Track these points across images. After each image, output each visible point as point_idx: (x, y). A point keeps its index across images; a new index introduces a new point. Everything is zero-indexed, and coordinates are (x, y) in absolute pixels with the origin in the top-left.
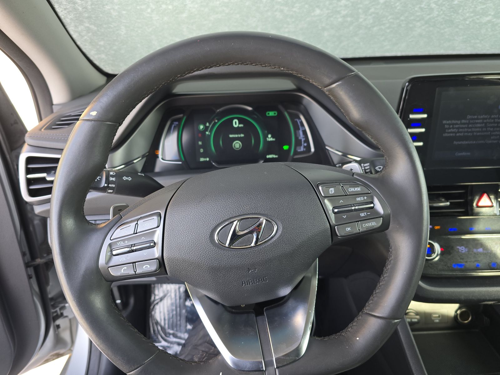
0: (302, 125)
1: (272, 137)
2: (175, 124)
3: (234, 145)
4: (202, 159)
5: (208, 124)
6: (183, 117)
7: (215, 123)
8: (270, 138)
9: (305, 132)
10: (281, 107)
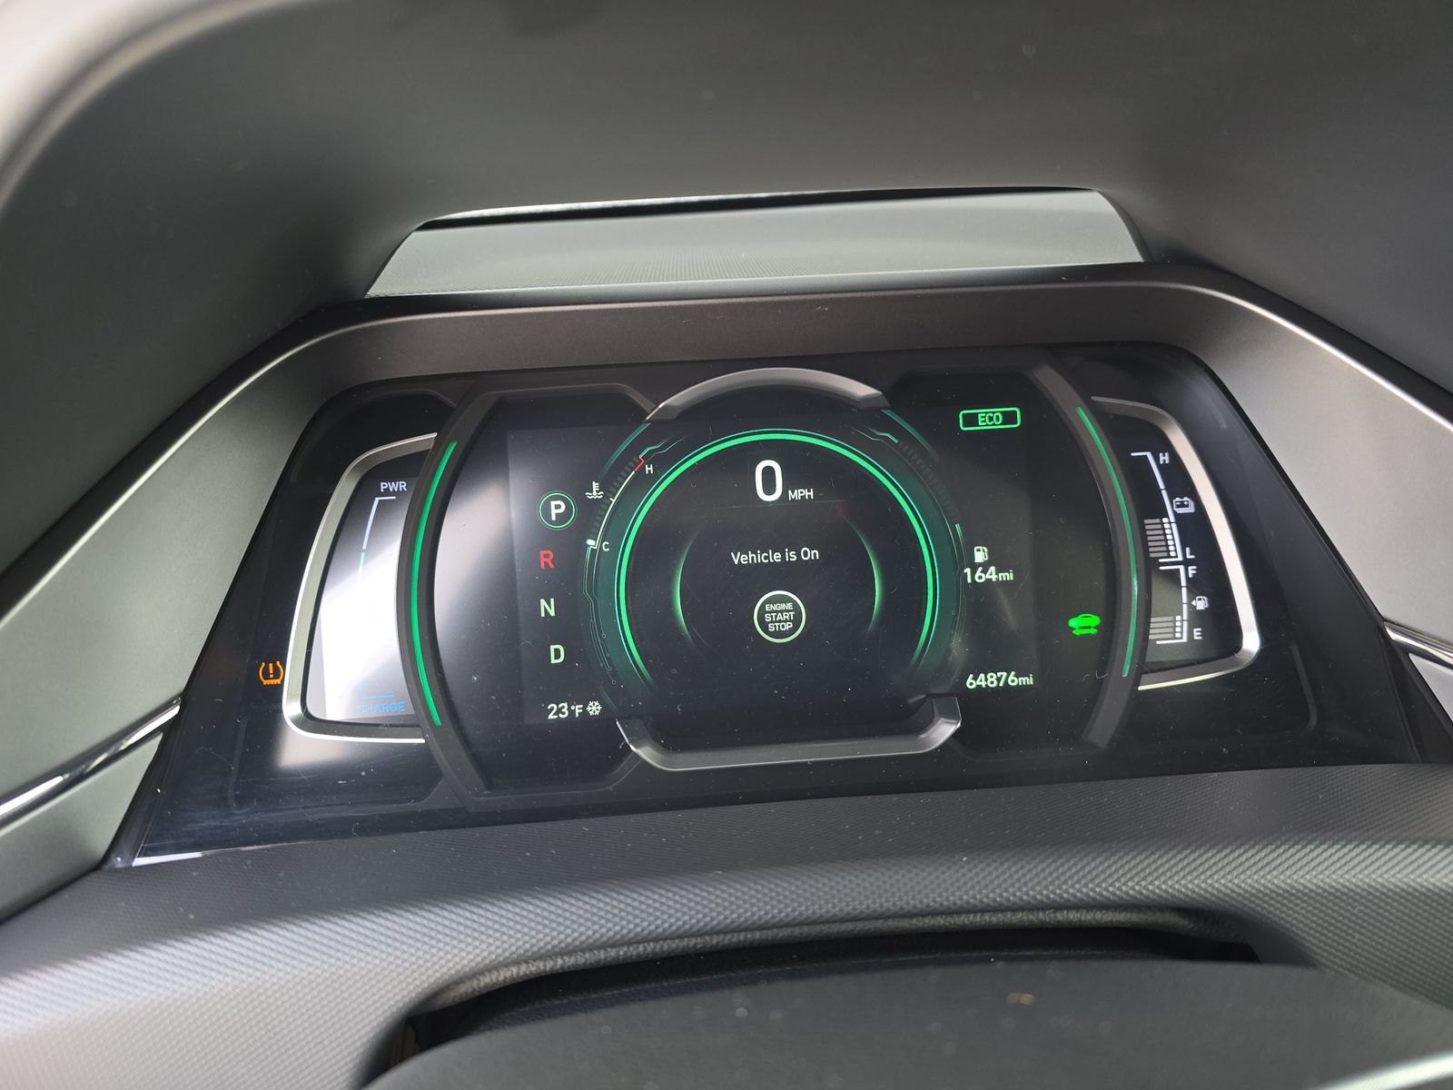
0: (1180, 483)
1: (995, 560)
2: (387, 493)
3: (762, 611)
4: (558, 711)
5: (595, 492)
6: (440, 445)
7: (644, 483)
8: (983, 568)
9: (1196, 530)
10: (1052, 382)
